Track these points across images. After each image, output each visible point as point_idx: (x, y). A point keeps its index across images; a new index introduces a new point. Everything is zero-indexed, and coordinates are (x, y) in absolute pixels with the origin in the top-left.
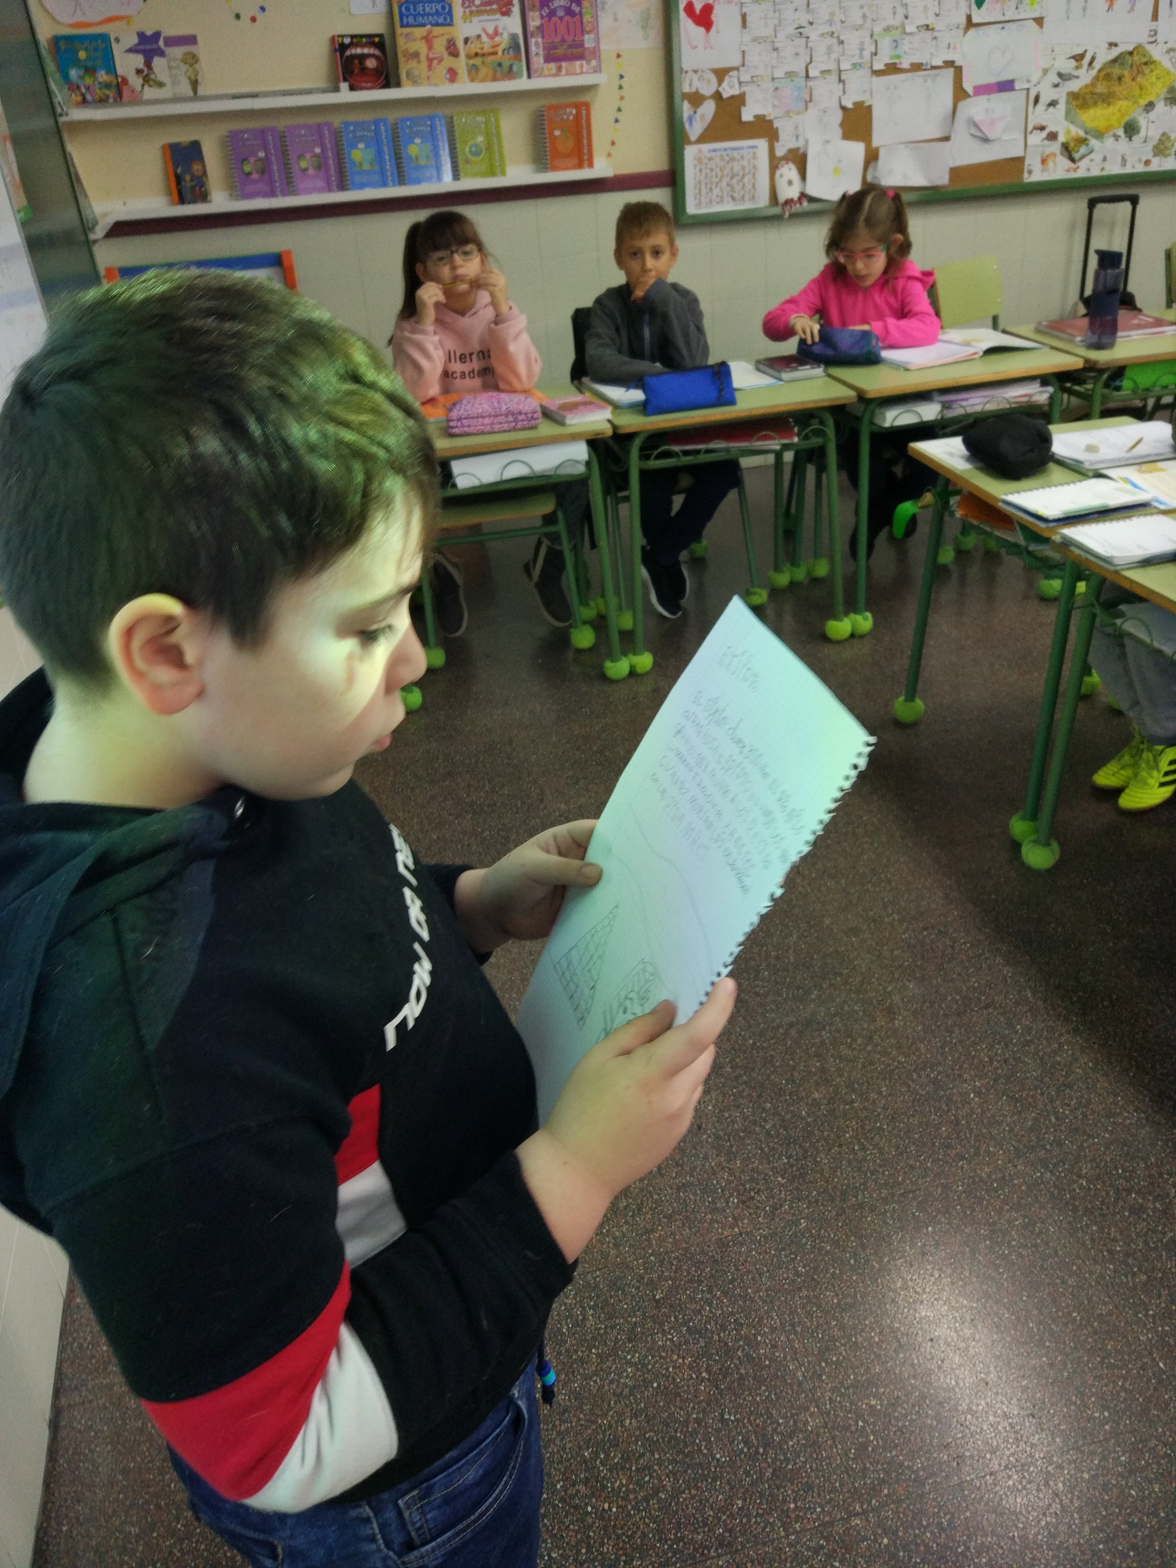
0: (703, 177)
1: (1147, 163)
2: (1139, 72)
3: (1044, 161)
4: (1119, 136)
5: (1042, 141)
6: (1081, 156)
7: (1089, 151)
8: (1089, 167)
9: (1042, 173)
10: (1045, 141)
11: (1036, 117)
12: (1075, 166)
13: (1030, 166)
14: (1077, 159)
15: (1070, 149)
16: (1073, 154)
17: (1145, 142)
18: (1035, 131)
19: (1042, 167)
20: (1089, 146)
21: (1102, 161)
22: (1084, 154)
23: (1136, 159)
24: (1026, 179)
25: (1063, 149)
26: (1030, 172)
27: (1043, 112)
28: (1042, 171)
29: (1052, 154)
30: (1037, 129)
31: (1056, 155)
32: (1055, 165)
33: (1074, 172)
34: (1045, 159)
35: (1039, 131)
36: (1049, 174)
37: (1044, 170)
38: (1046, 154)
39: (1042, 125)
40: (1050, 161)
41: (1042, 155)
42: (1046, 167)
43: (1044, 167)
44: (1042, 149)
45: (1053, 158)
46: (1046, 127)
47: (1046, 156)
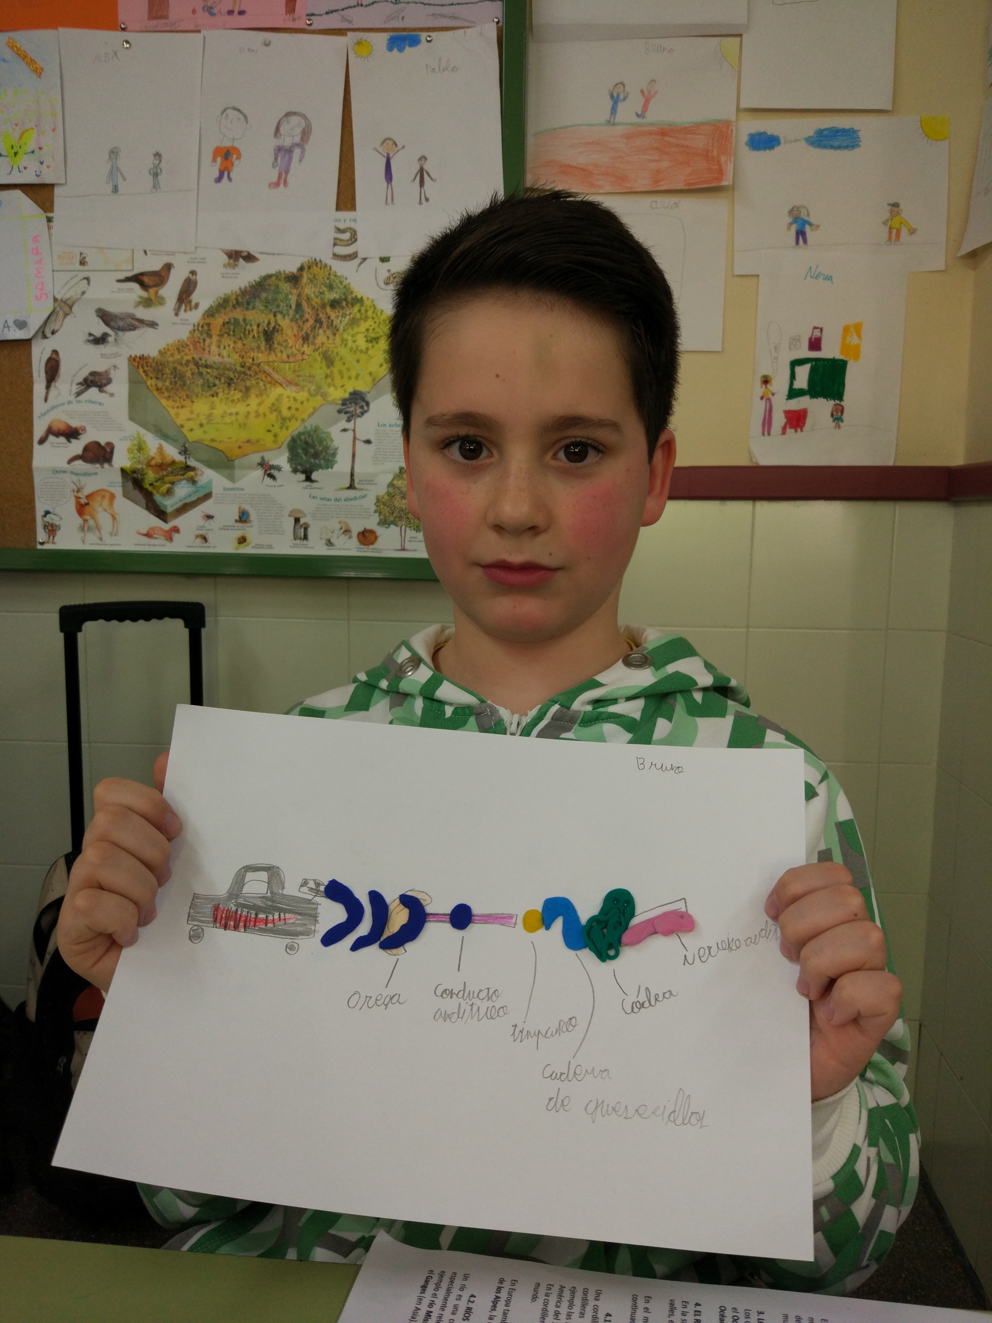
1: (367, 537)
2: (318, 321)
3: (81, 508)
4: (278, 468)
5: (70, 461)
6: (179, 504)
7: (201, 494)
8: (203, 532)
9: (82, 534)
10: (79, 463)
11: (53, 408)
12: (167, 527)
13: (48, 516)
14: (169, 510)
15: (147, 486)
16: (158, 498)
17: (351, 487)
18: (51, 438)
19: (80, 521)
20: (199, 484)
21: (236, 521)
22: (188, 500)
23: (334, 524)
24: (42, 544)
25: (130, 484)
26: (50, 528)
27: (72, 398)
28: (82, 529)
29: (103, 493)
30: (57, 434)
31: (112, 497)
32: (114, 518)
33: (170, 539)
34: (87, 504)
35: (62, 439)
36: (101, 539)
37: (86, 528)
38: (87, 491)
39: (69, 427)
40: (99, 509)
41: (76, 494)
42: (91, 522)
43: (85, 521)
44: (75, 478)
45: (106, 502)
46: (81, 432)
47: (87, 497)
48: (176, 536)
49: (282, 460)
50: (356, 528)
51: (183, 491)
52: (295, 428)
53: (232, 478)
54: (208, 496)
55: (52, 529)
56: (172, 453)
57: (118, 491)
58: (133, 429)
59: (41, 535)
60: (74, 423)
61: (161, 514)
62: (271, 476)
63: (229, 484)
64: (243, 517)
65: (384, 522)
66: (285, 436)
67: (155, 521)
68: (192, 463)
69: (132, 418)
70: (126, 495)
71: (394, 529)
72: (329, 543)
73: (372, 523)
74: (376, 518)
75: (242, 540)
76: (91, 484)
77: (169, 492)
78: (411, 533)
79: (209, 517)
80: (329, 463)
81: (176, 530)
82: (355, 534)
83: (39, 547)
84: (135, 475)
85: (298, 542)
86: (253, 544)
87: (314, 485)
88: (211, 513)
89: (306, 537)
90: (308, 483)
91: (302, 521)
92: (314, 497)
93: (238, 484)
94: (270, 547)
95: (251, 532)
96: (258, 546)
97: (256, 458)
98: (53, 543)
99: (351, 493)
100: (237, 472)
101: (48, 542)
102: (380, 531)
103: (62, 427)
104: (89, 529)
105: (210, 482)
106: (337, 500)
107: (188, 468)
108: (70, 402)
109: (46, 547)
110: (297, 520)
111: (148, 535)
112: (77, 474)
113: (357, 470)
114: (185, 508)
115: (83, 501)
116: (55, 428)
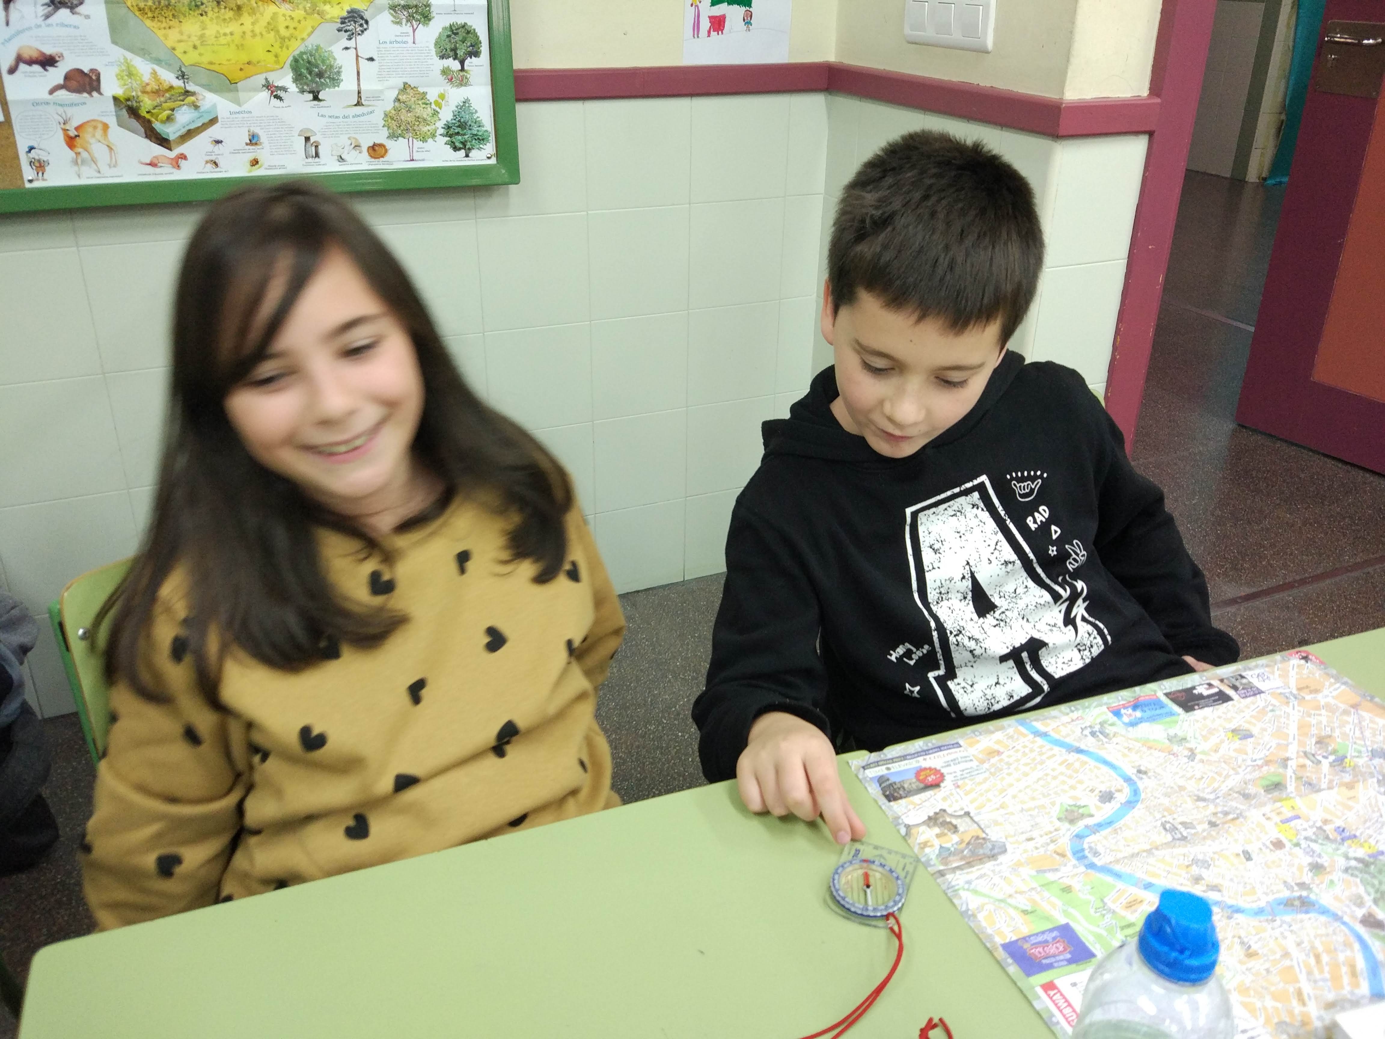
1: (376, 151)
3: (71, 141)
4: (284, 89)
5: (51, 92)
6: (183, 131)
7: (206, 120)
8: (213, 158)
9: (76, 168)
10: (63, 93)
11: (19, 33)
12: (172, 154)
13: (33, 151)
14: (172, 137)
15: (143, 113)
16: (157, 126)
18: (23, 67)
19: (70, 154)
20: (202, 109)
21: (247, 144)
22: (192, 127)
23: (344, 140)
24: (30, 181)
25: (124, 113)
26: (37, 164)
27: (40, 21)
28: (75, 162)
29: (93, 123)
30: (30, 62)
31: (106, 127)
32: (110, 149)
33: (176, 167)
34: (76, 136)
35: (37, 68)
36: (99, 172)
37: (79, 161)
39: (43, 54)
40: (92, 141)
41: (62, 126)
42: (85, 155)
43: (78, 154)
44: (60, 110)
45: (99, 133)
46: (57, 59)
47: (77, 129)
48: (183, 163)
49: (286, 79)
50: (366, 142)
51: (186, 117)
52: (296, 48)
53: (238, 102)
54: (213, 121)
55: (40, 166)
56: (169, 77)
57: (112, 121)
58: (118, 53)
59: (28, 173)
60: (49, 50)
61: (163, 142)
62: (278, 97)
63: (235, 108)
64: (253, 140)
65: (393, 136)
66: (287, 56)
68: (191, 87)
69: (114, 42)
70: (121, 124)
71: (402, 140)
72: (341, 159)
74: (385, 132)
75: (255, 163)
76: (79, 115)
78: (418, 144)
79: (218, 142)
80: (335, 81)
81: (183, 157)
82: (365, 149)
83: (28, 185)
84: (129, 103)
85: (310, 160)
86: (266, 165)
87: (321, 103)
88: (220, 138)
89: (317, 155)
90: (316, 102)
91: (312, 140)
92: (322, 116)
93: (245, 107)
94: (283, 167)
95: (262, 153)
96: (270, 167)
97: (260, 79)
98: (43, 180)
99: (359, 110)
100: (242, 95)
101: (37, 180)
102: (389, 144)
103: (35, 55)
104: (83, 162)
105: (214, 106)
106: (345, 117)
107: (187, 93)
108: (39, 26)
109: (36, 184)
110: (307, 139)
111: (152, 164)
112: (61, 105)
113: (363, 87)
114: (189, 135)
115: (72, 133)
116: (26, 55)
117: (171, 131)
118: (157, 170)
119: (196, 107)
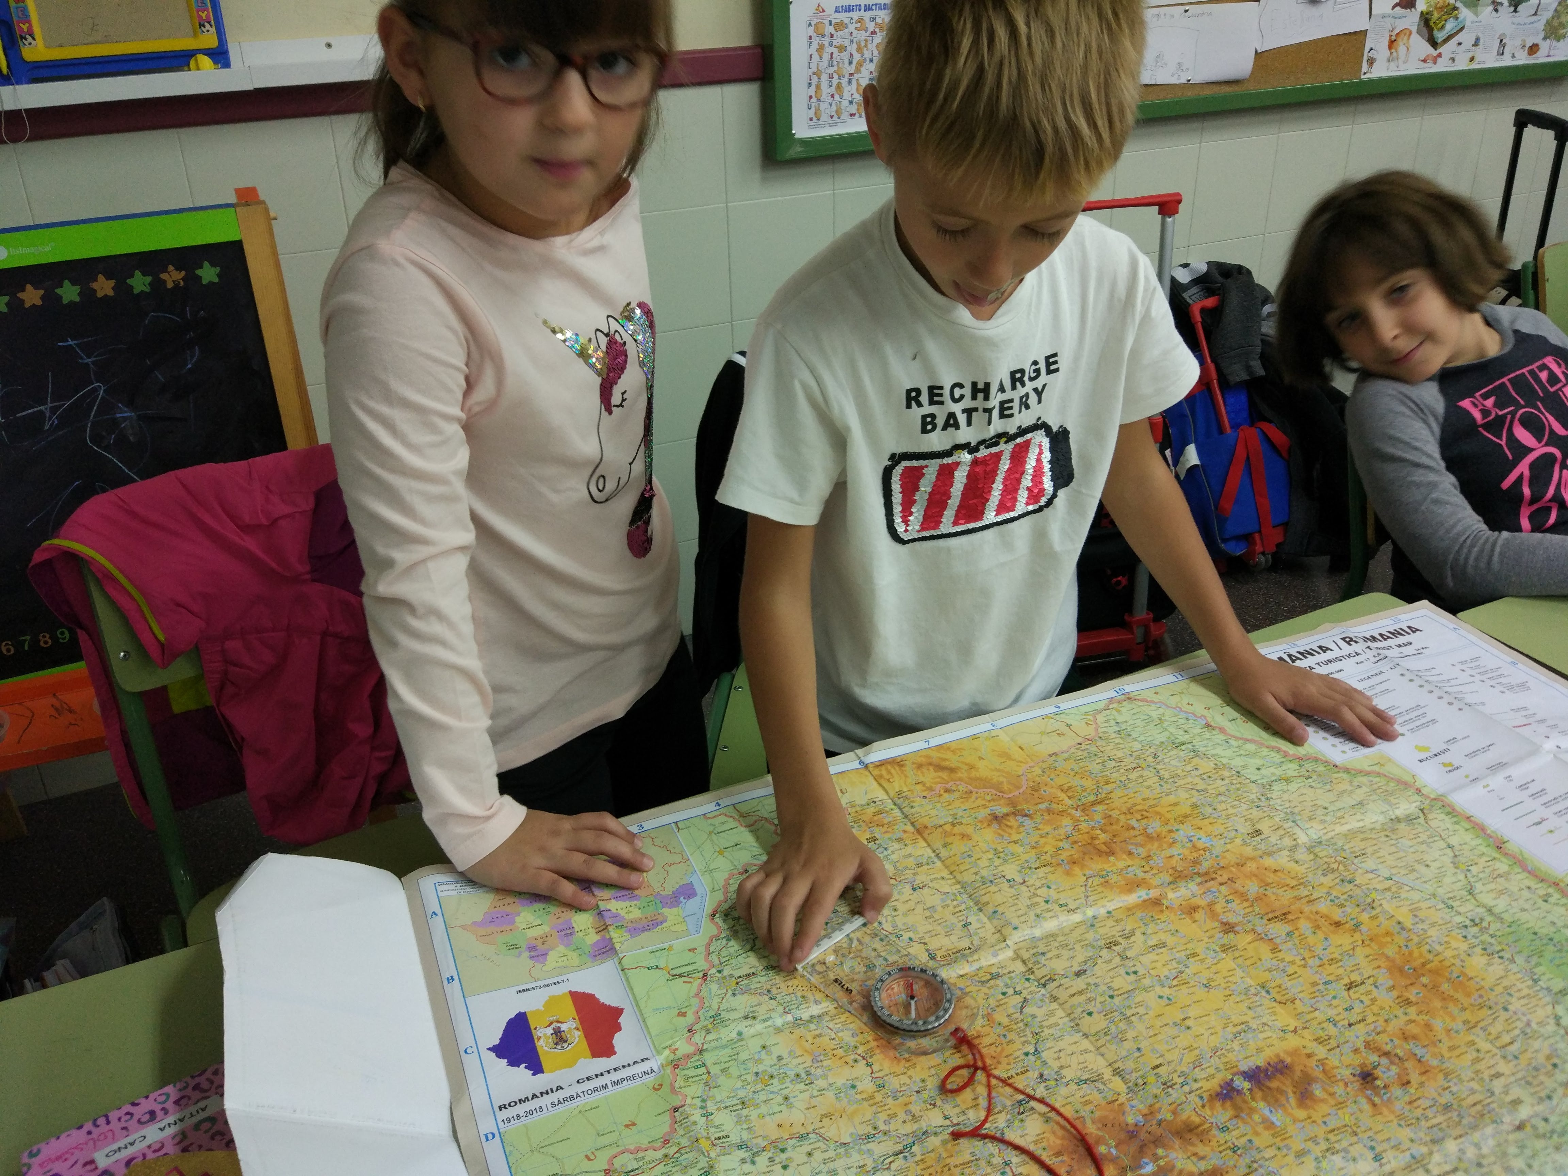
0: (824, 64)
1: (1533, 49)
3: (1392, 44)
4: (1501, 4)
5: (1393, 8)
6: (1446, 36)
7: (1459, 28)
8: (1454, 56)
10: (1398, 8)
12: (1435, 53)
13: (1371, 52)
14: (1439, 41)
15: (1432, 24)
16: (1435, 32)
17: (1535, 14)
20: (1459, 20)
21: (1473, 45)
22: (1451, 33)
23: (1519, 43)
24: (1364, 74)
25: (1422, 23)
28: (1388, 61)
29: (1405, 31)
31: (1411, 33)
32: (1408, 49)
33: (1435, 62)
34: (1395, 41)
36: (1398, 67)
37: (1391, 59)
38: (1396, 31)
40: (1401, 44)
41: (1390, 33)
42: (1395, 54)
43: (1392, 53)
44: (1393, 21)
45: (1406, 38)
47: (1397, 34)
48: (1439, 60)
50: (1530, 43)
51: (1450, 26)
53: (1477, 15)
54: (1462, 29)
55: (1371, 63)
57: (1414, 29)
59: (1365, 68)
61: (1434, 44)
62: (1496, 10)
63: (1475, 19)
64: (1476, 43)
65: (1545, 38)
67: (1430, 50)
70: (1418, 32)
71: (1548, 41)
72: (1513, 56)
73: (1538, 39)
74: (1542, 35)
75: (1472, 59)
76: (1400, 26)
77: (1443, 27)
78: (1555, 43)
79: (1460, 44)
81: (1440, 55)
82: (1527, 48)
83: (1362, 77)
84: (1427, 16)
85: (1498, 57)
86: (1477, 61)
87: (1517, 14)
88: (1461, 41)
89: (1503, 53)
90: (1514, 14)
91: (1504, 41)
92: (1514, 23)
93: (1480, 18)
94: (1484, 62)
95: (1479, 53)
96: (1480, 63)
98: (1370, 73)
99: (1535, 18)
100: (1480, 9)
101: (1368, 73)
102: (1541, 44)
105: (1465, 18)
106: (1525, 24)
107: (1455, 8)
109: (1366, 76)
110: (1501, 41)
111: (1424, 61)
112: (1395, 18)
114: (1448, 39)
115: (1393, 38)
117: (1440, 36)
118: (1426, 65)
119: (1457, 18)
